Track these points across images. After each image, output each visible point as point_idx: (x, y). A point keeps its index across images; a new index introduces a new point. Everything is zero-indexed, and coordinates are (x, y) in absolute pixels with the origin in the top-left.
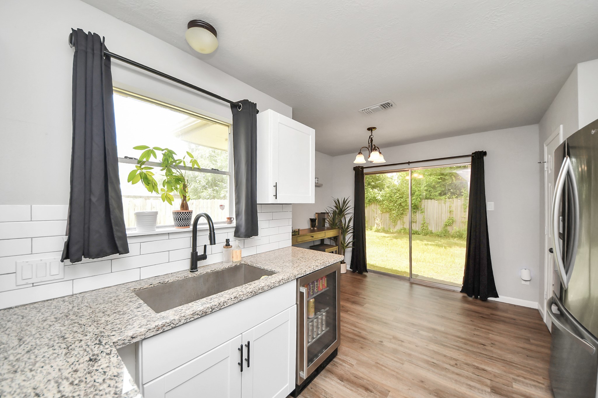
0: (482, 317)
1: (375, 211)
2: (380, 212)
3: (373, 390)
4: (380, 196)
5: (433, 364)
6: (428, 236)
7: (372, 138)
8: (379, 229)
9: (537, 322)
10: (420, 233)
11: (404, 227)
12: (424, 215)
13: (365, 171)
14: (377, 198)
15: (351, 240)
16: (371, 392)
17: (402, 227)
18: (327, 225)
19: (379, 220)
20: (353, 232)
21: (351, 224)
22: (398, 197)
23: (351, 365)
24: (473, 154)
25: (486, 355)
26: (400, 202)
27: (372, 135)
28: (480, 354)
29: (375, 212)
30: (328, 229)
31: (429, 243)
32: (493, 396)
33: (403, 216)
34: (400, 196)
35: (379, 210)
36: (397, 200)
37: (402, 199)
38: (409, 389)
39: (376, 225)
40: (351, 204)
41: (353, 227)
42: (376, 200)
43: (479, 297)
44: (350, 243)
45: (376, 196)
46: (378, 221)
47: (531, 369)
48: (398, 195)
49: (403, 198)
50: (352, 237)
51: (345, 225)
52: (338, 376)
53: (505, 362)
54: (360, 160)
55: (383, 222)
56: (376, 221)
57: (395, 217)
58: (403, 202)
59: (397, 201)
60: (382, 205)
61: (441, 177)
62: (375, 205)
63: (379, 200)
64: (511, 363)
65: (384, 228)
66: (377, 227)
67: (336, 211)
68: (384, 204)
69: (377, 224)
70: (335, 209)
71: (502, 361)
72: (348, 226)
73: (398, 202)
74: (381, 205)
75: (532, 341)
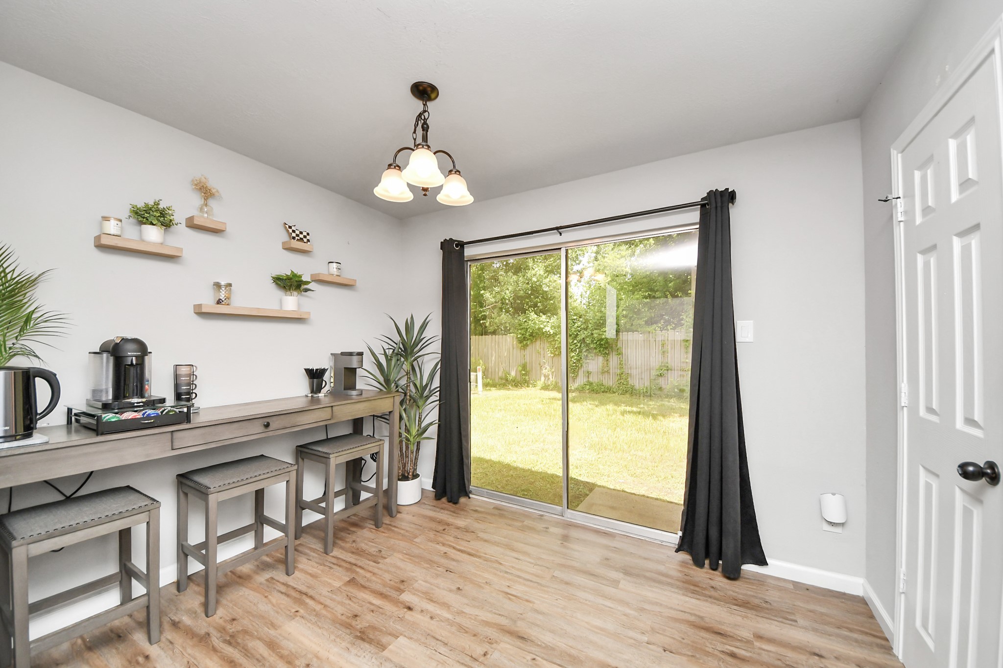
1: (542, 353)
2: (549, 355)
4: (549, 325)
6: (628, 395)
7: (425, 120)
8: (549, 385)
10: (614, 390)
11: (590, 379)
12: (621, 359)
13: (469, 252)
14: (544, 330)
17: (587, 380)
19: (548, 368)
20: (440, 400)
22: (579, 328)
24: (703, 199)
26: (583, 336)
27: (425, 111)
29: (542, 356)
31: (628, 409)
33: (588, 361)
34: (582, 326)
35: (548, 351)
36: (579, 333)
37: (585, 332)
39: (543, 378)
41: (439, 389)
42: (543, 333)
43: (721, 562)
44: (431, 424)
45: (542, 326)
46: (547, 370)
48: (579, 323)
49: (588, 330)
50: (436, 411)
55: (555, 373)
56: (544, 371)
57: (574, 363)
58: (587, 337)
59: (578, 335)
60: (553, 343)
61: (648, 294)
62: (542, 342)
63: (548, 333)
65: (556, 383)
66: (545, 380)
68: (556, 340)
69: (545, 376)
73: (579, 338)
74: (551, 342)
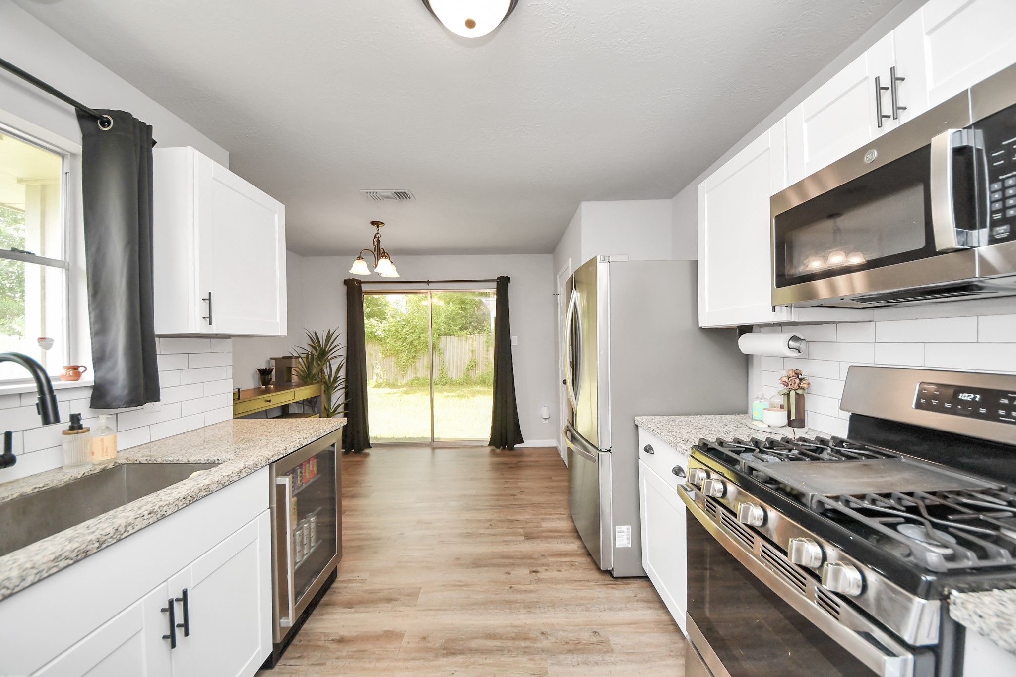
0: (510, 467)
1: (374, 354)
2: (381, 356)
3: (399, 596)
4: (381, 330)
5: (467, 534)
6: (447, 386)
7: (378, 238)
8: (381, 383)
9: (555, 459)
10: (438, 383)
11: (417, 376)
12: (442, 357)
13: (364, 287)
14: (376, 334)
15: (342, 400)
16: (397, 600)
18: (295, 379)
19: (380, 368)
20: (346, 388)
21: (342, 374)
22: (408, 333)
23: (361, 581)
24: (497, 278)
25: (517, 505)
26: (412, 339)
27: (378, 233)
28: (513, 506)
29: (374, 357)
30: (298, 386)
31: (450, 394)
32: (527, 543)
33: (416, 360)
34: (410, 331)
35: (380, 352)
36: (407, 337)
37: (414, 336)
38: (444, 574)
39: (375, 377)
40: (341, 341)
41: (344, 380)
42: (375, 336)
43: (506, 447)
44: (339, 406)
45: (374, 330)
46: (379, 370)
47: (554, 504)
48: (408, 329)
49: (416, 334)
50: (343, 398)
51: (330, 378)
52: (343, 604)
53: (533, 505)
54: (359, 269)
55: (386, 372)
56: (376, 371)
57: (404, 362)
58: (414, 340)
59: (407, 338)
60: (384, 345)
61: (461, 306)
62: (373, 345)
63: (380, 336)
64: (539, 505)
65: (388, 380)
66: (377, 379)
67: (312, 355)
68: (387, 343)
69: (377, 375)
70: (309, 349)
71: (531, 506)
72: (336, 379)
73: (409, 340)
74: (382, 344)
75: (553, 478)
